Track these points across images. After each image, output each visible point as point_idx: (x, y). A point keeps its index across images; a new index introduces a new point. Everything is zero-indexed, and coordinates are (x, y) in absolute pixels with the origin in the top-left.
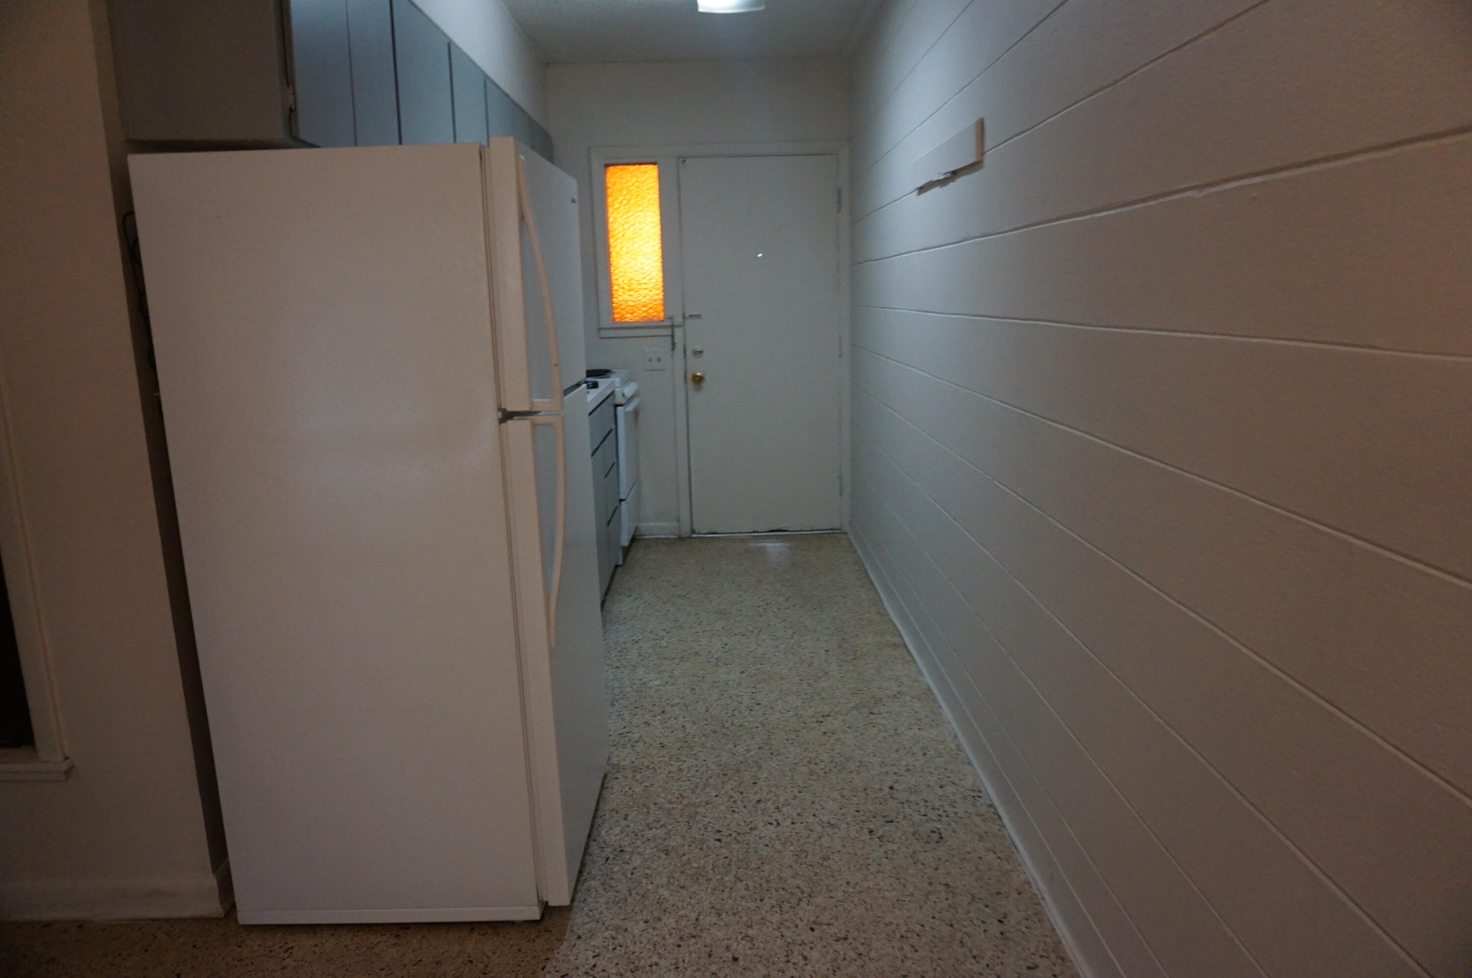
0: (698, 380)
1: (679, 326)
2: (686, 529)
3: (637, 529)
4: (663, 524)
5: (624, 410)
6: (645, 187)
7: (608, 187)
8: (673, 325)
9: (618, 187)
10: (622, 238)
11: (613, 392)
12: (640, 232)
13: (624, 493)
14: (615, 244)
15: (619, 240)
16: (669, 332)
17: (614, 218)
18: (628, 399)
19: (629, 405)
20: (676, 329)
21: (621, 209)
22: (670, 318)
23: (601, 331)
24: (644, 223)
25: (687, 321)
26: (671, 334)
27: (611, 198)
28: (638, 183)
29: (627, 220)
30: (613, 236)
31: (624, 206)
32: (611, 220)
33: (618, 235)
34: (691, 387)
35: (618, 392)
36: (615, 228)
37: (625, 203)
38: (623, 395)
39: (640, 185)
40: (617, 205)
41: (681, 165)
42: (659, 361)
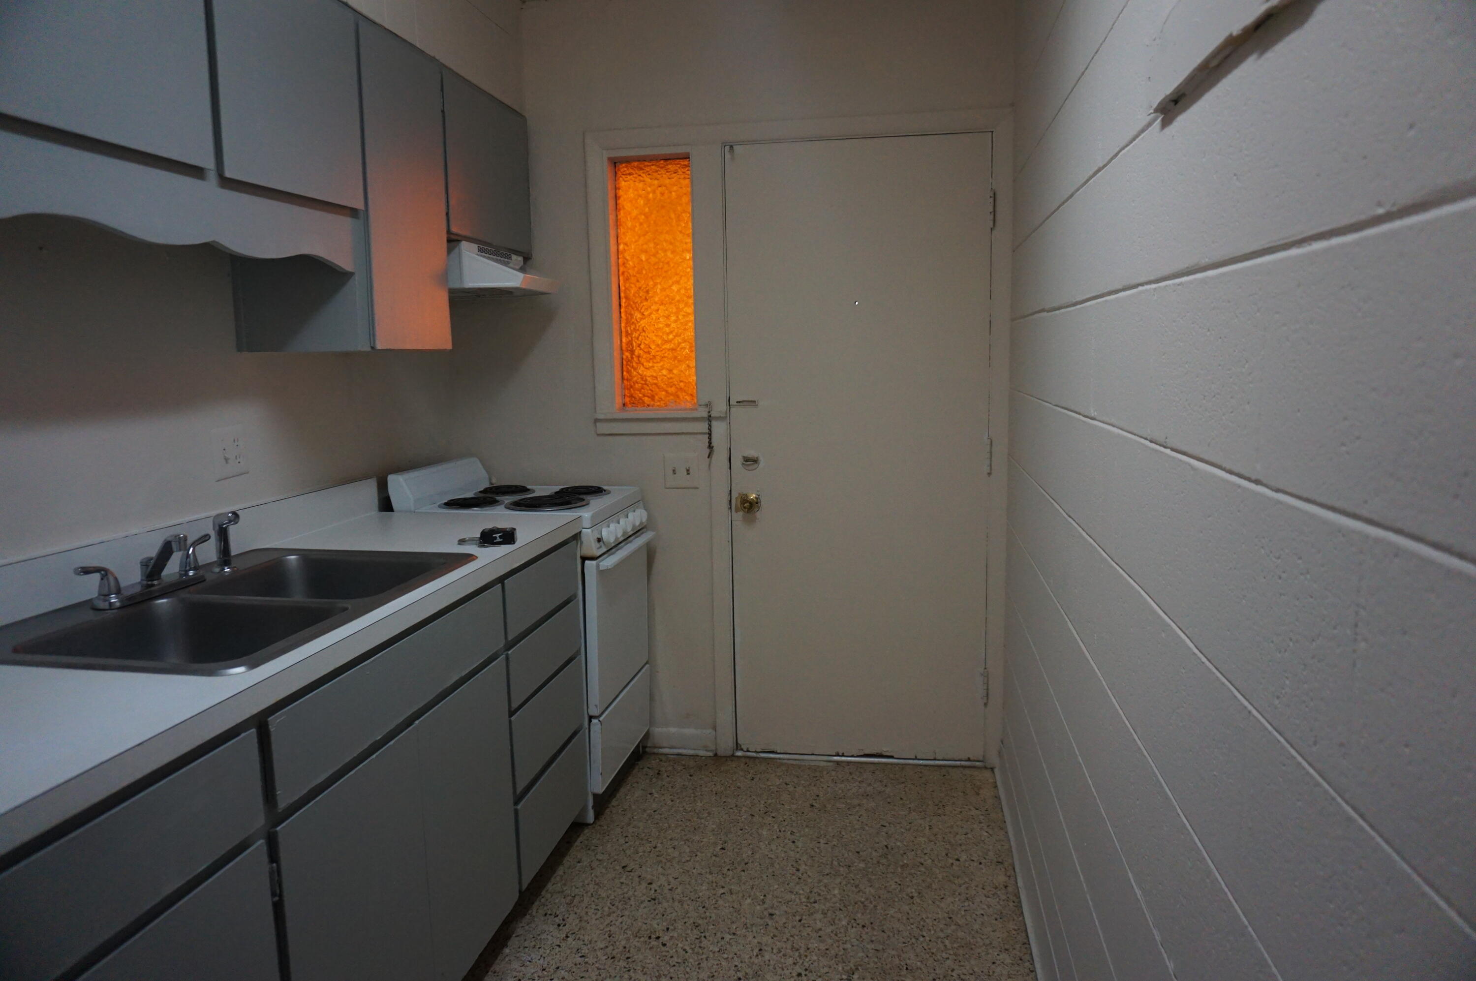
0: (749, 506)
1: (718, 418)
2: (725, 745)
3: (647, 736)
4: (689, 731)
5: (598, 566)
6: (673, 193)
7: (618, 196)
8: (710, 416)
9: (631, 194)
10: (638, 275)
11: (577, 537)
12: (666, 266)
13: (596, 706)
14: (627, 285)
15: (633, 280)
16: (703, 427)
17: (626, 244)
18: (613, 545)
19: (612, 556)
20: (714, 424)
21: (637, 229)
22: (707, 405)
23: (598, 424)
24: (673, 252)
25: (733, 410)
26: (707, 431)
27: (622, 212)
28: (664, 188)
29: (645, 247)
30: (623, 273)
31: (641, 224)
32: (621, 247)
33: (631, 271)
34: (739, 516)
35: (589, 535)
36: (627, 260)
37: (641, 221)
38: (599, 540)
39: (666, 191)
40: (630, 224)
41: (728, 156)
42: (688, 474)
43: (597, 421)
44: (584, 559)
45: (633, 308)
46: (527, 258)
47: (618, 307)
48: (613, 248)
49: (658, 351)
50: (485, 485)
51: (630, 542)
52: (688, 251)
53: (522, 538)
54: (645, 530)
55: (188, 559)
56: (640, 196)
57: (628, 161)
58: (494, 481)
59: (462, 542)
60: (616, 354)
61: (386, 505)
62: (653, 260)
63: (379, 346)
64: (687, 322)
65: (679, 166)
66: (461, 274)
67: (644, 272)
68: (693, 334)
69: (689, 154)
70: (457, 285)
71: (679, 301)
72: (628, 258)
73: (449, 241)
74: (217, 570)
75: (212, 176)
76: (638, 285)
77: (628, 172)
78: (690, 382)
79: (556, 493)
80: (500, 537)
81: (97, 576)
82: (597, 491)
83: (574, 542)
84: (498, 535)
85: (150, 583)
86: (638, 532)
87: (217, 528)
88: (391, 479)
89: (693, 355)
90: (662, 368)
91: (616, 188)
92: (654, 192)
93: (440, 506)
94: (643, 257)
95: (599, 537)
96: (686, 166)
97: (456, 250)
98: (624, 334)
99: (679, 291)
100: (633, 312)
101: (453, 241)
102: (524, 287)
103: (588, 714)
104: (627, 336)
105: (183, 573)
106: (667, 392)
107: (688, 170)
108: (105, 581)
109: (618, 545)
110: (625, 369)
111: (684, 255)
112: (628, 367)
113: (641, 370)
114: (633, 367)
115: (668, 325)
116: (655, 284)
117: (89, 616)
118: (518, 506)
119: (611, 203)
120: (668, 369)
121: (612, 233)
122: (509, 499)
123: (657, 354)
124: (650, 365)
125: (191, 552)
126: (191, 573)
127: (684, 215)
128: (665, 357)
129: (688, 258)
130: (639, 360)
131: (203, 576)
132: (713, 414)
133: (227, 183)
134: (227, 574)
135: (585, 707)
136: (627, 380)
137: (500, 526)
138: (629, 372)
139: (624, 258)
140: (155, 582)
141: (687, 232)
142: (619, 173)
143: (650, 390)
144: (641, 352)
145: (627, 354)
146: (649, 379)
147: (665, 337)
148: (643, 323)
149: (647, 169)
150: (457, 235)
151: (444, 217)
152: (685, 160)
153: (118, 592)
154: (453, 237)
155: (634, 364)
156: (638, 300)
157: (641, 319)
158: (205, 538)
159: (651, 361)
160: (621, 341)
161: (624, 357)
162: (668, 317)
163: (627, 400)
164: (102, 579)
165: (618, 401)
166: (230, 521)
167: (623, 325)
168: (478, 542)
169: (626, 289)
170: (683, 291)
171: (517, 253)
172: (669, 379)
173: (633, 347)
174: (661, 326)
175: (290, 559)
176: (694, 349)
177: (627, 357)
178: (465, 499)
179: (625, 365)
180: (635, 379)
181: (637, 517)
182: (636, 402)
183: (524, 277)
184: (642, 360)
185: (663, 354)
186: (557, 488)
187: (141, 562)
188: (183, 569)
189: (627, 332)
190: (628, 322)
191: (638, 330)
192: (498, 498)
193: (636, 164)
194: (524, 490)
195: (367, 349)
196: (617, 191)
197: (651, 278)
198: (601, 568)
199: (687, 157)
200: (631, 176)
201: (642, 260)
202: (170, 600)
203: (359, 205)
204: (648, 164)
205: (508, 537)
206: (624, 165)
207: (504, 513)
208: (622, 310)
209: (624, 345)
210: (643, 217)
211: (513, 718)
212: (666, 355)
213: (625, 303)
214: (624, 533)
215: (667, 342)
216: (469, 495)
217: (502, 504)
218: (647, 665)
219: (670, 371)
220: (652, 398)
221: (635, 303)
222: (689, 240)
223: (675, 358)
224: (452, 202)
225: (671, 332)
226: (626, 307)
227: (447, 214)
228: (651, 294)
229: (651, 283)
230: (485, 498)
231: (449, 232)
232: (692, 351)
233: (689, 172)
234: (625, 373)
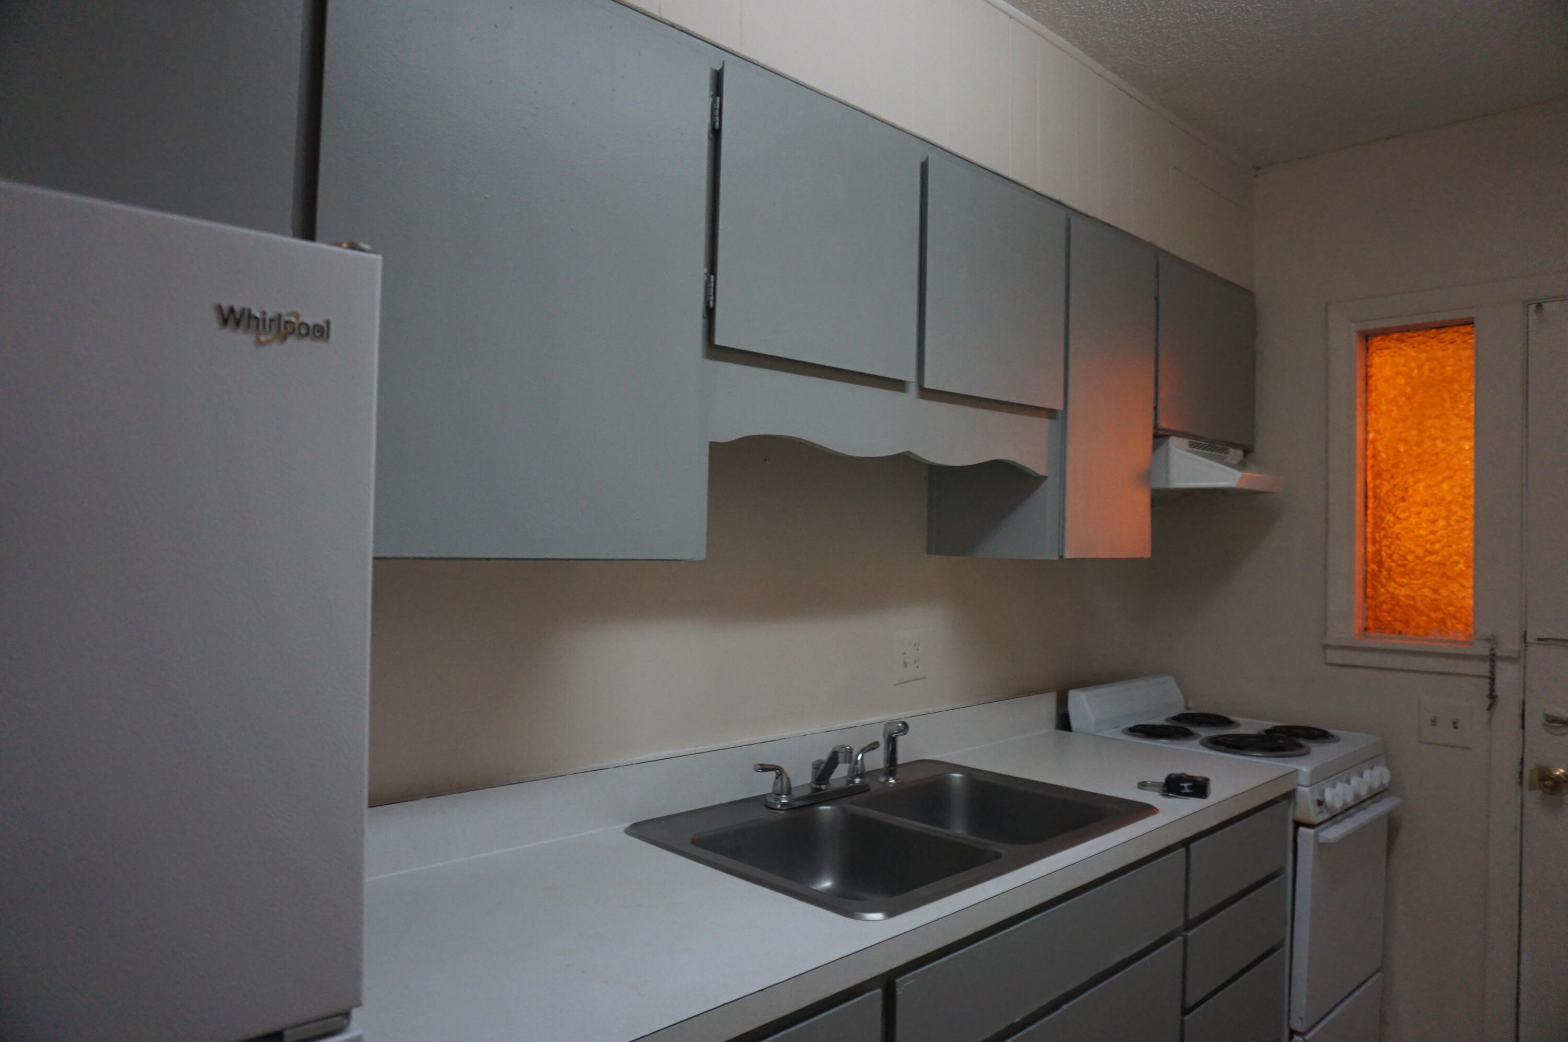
0: (1553, 785)
1: (1506, 659)
5: (1316, 836)
6: (1449, 368)
7: (1369, 375)
8: (1493, 655)
9: (1388, 372)
10: (1393, 471)
11: (1290, 795)
12: (1434, 458)
13: (1301, 1019)
14: (1377, 482)
15: (1386, 475)
16: (1484, 669)
17: (1378, 432)
18: (1339, 811)
19: (1336, 826)
20: (1499, 665)
21: (1394, 414)
22: (1488, 640)
23: (1328, 651)
24: (1445, 441)
25: (1530, 649)
26: (1488, 674)
27: (1374, 394)
28: (1435, 362)
29: (1404, 435)
30: (1372, 467)
31: (1400, 407)
32: (1371, 436)
33: (1383, 466)
34: (1534, 798)
35: (1306, 794)
36: (1380, 452)
37: (1401, 403)
38: (1320, 803)
39: (1438, 367)
40: (1384, 408)
41: (1533, 317)
42: (1456, 728)
43: (1326, 647)
44: (1298, 824)
45: (1384, 510)
46: (1248, 451)
47: (1363, 509)
48: (1360, 436)
49: (1417, 565)
50: (1180, 710)
51: (1364, 808)
52: (1468, 439)
53: (1217, 792)
54: (1386, 793)
55: (856, 766)
56: (1399, 374)
57: (1385, 333)
58: (1191, 705)
59: (1142, 785)
60: (1358, 567)
61: (1064, 723)
62: (1417, 450)
63: (1068, 555)
64: (1462, 530)
65: (1457, 334)
66: (1167, 473)
67: (1402, 466)
68: (1471, 545)
69: (1473, 319)
70: (1159, 484)
71: (1451, 502)
72: (1380, 448)
73: (1156, 436)
74: (882, 779)
75: (913, 389)
76: (1393, 482)
77: (1384, 346)
78: (1463, 607)
79: (1268, 731)
80: (1189, 787)
81: (773, 774)
82: (1321, 736)
83: (1286, 801)
84: (1185, 785)
85: (818, 786)
86: (1376, 795)
87: (887, 737)
88: (1073, 695)
89: (1470, 572)
90: (1424, 586)
91: (1367, 366)
92: (1420, 367)
93: (1124, 732)
94: (1402, 448)
95: (1320, 798)
96: (1468, 333)
97: (1162, 449)
98: (1369, 541)
99: (1452, 488)
100: (1383, 515)
101: (1160, 437)
102: (1240, 486)
103: (1289, 1027)
104: (1374, 544)
105: (850, 779)
106: (1428, 616)
107: (1471, 339)
108: (779, 780)
109: (1346, 811)
110: (1369, 585)
111: (1461, 443)
112: (1374, 582)
113: (1392, 587)
114: (1380, 583)
115: (1433, 533)
116: (1418, 481)
117: (762, 814)
118: (1215, 743)
119: (1360, 384)
120: (1431, 588)
121: (1360, 419)
122: (1206, 732)
123: (1417, 567)
124: (1405, 580)
125: (859, 758)
126: (857, 781)
127: (1462, 394)
128: (1428, 572)
129: (1467, 447)
130: (1389, 574)
131: (867, 785)
132: (1499, 653)
133: (927, 394)
134: (891, 785)
135: (1286, 1017)
136: (1373, 598)
137: (1190, 773)
138: (1374, 588)
139: (1375, 448)
140: (823, 787)
141: (1467, 416)
142: (1372, 349)
143: (1405, 613)
144: (1393, 565)
145: (1373, 567)
146: (1403, 599)
147: (1428, 546)
148: (1398, 528)
149: (1412, 340)
150: (1164, 430)
151: (1152, 411)
152: (1467, 326)
153: (789, 793)
154: (1160, 433)
155: (1383, 579)
156: (1392, 500)
157: (1395, 524)
158: (874, 746)
159: (1407, 576)
160: (1366, 549)
161: (1369, 570)
162: (1434, 522)
163: (1371, 623)
164: (777, 778)
165: (1359, 622)
166: (899, 731)
167: (1369, 530)
168: (1162, 789)
169: (1375, 487)
170: (1457, 490)
171: (1235, 446)
172: (1432, 600)
173: (1381, 558)
174: (1423, 532)
175: (954, 777)
176: (1471, 564)
177: (1373, 570)
178: (1153, 727)
179: (1369, 580)
180: (1383, 598)
181: (1376, 776)
182: (1381, 627)
183: (1243, 476)
184: (1395, 575)
185: (1425, 568)
186: (1270, 725)
187: (813, 765)
188: (851, 775)
189: (1374, 539)
190: (1376, 526)
191: (1390, 537)
192: (1192, 729)
193: (1396, 336)
194: (1225, 722)
195: (1055, 557)
196: (1369, 369)
197: (1412, 473)
198: (1321, 840)
199: (1469, 322)
200: (1389, 351)
201: (1399, 452)
202: (834, 807)
203: (1059, 406)
204: (1413, 334)
205: (1199, 788)
206: (1379, 338)
207: (1198, 750)
208: (1369, 512)
209: (1370, 556)
210: (1403, 399)
211: (1187, 1018)
212: (1429, 570)
213: (1373, 503)
214: (1357, 796)
215: (1431, 553)
216: (1159, 721)
217: (1196, 738)
218: (1379, 974)
219: (1436, 591)
220: (1407, 623)
221: (1389, 504)
222: (1470, 425)
223: (1444, 574)
224: (1162, 395)
225: (1439, 541)
226: (1374, 508)
227: (1156, 408)
228: (1410, 492)
229: (1411, 480)
230: (1177, 728)
231: (1156, 427)
232: (1468, 567)
233: (1472, 341)
234: (1369, 590)
